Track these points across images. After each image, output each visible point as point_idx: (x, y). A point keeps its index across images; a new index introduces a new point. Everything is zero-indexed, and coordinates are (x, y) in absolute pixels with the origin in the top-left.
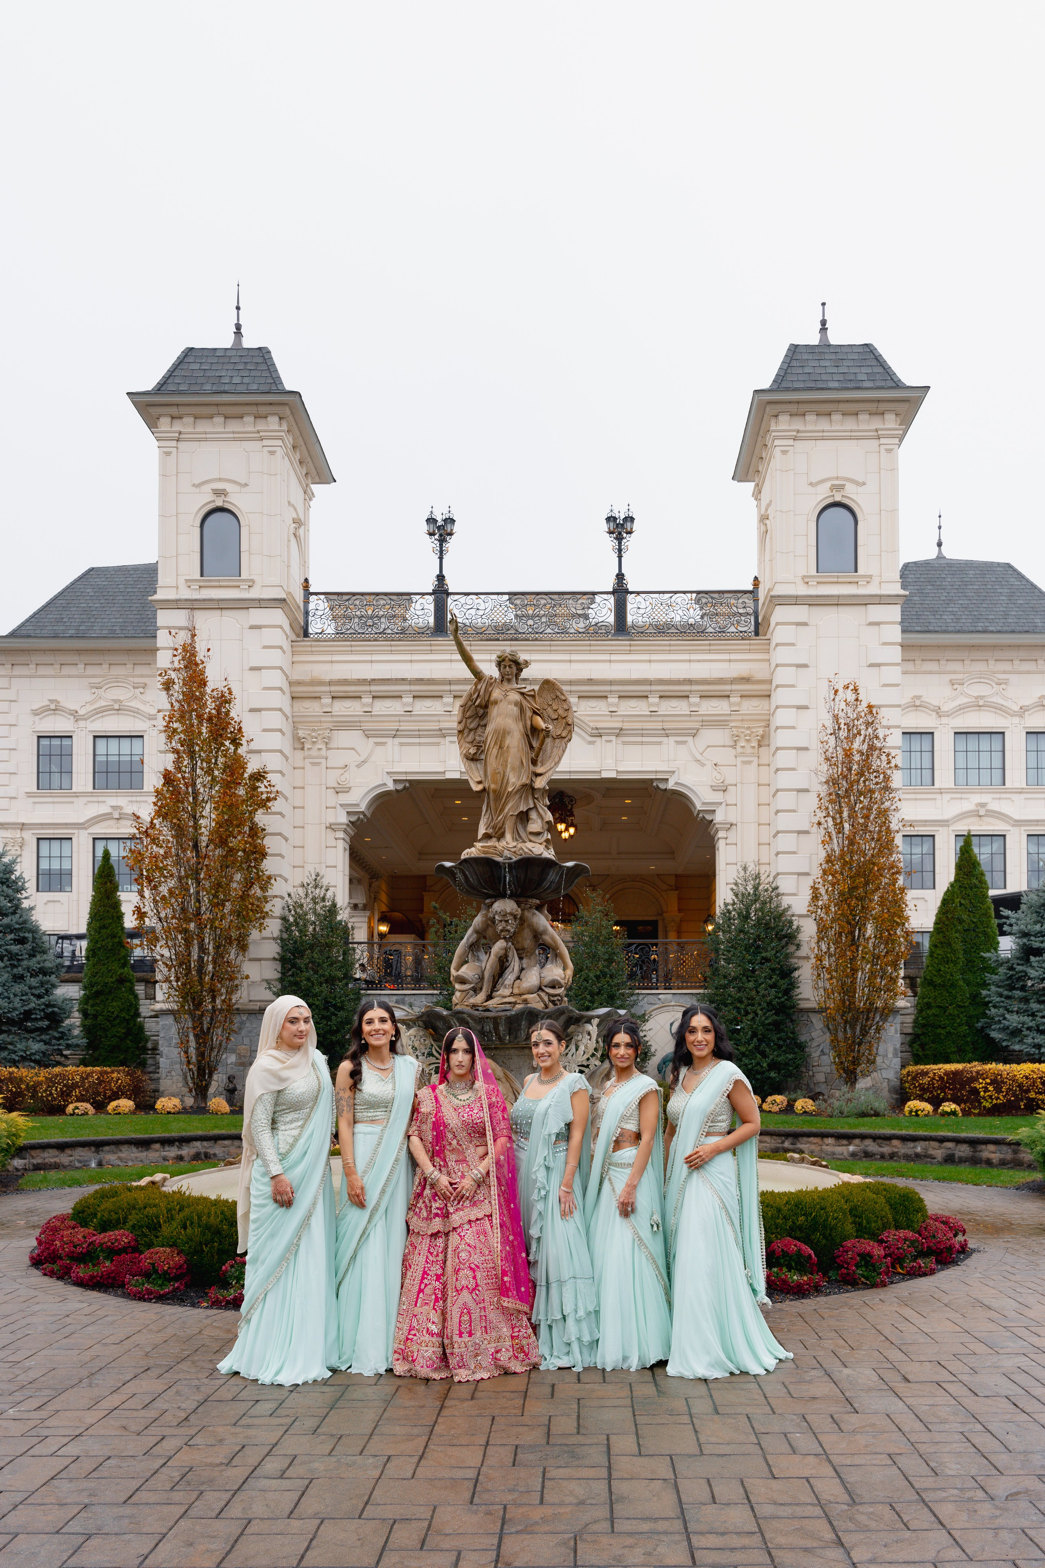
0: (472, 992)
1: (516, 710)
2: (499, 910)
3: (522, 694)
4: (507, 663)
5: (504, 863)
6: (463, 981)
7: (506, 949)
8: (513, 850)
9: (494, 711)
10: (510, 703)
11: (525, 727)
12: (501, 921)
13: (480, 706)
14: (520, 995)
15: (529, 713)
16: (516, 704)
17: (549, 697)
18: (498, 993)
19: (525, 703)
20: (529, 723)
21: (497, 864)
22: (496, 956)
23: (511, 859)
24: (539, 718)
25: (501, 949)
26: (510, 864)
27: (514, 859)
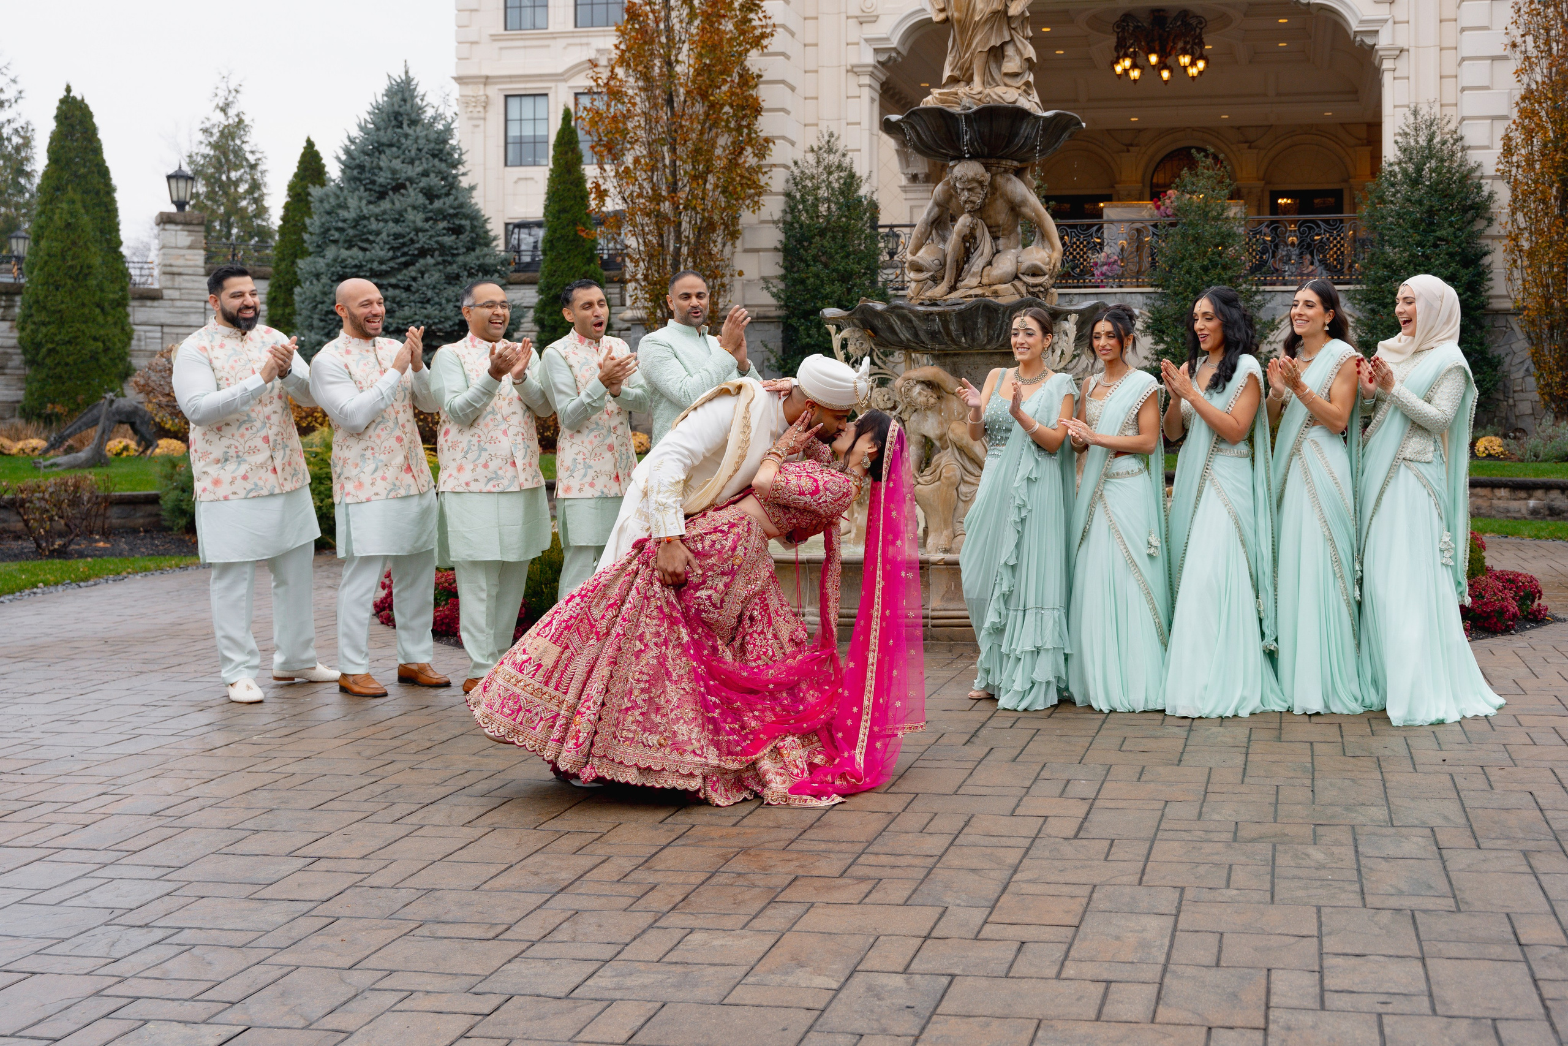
0: (930, 283)
2: (959, 176)
5: (960, 115)
6: (918, 268)
8: (978, 97)
12: (963, 189)
14: (990, 285)
18: (963, 283)
21: (952, 116)
22: (958, 234)
23: (970, 108)
25: (964, 226)
26: (967, 116)
27: (975, 108)
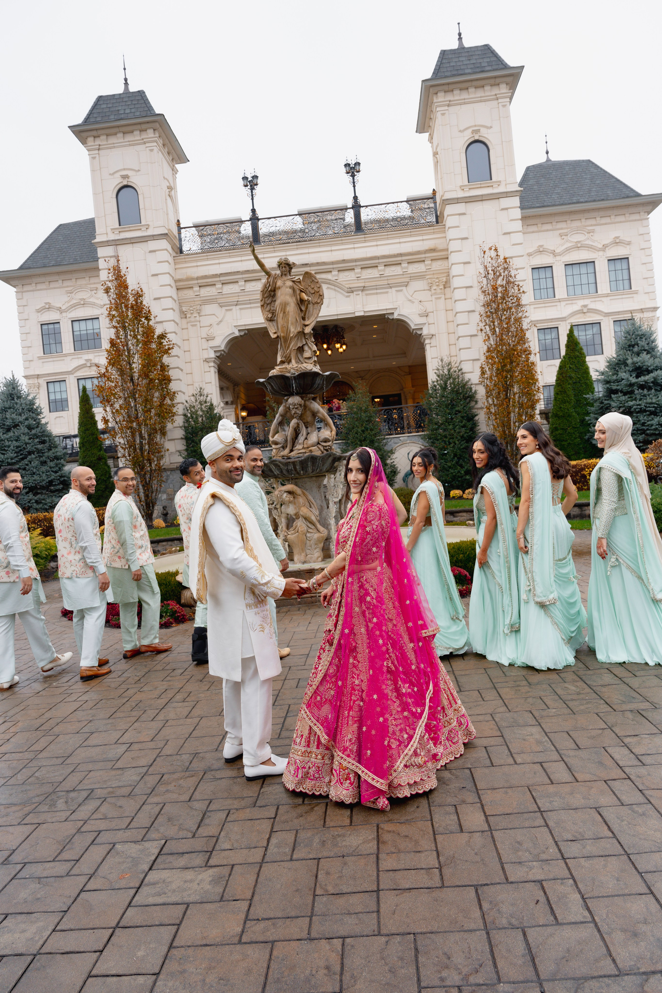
0: (281, 449)
1: (290, 291)
3: (293, 281)
4: (283, 265)
5: (291, 377)
7: (298, 424)
8: (295, 369)
9: (279, 293)
10: (287, 287)
11: (297, 300)
12: (293, 409)
13: (271, 291)
14: (308, 448)
15: (298, 292)
16: (290, 287)
17: (308, 281)
18: (296, 448)
19: (295, 286)
20: (298, 297)
21: (287, 377)
22: (293, 427)
23: (294, 374)
24: (304, 294)
25: (295, 424)
26: (294, 377)
27: (296, 373)
